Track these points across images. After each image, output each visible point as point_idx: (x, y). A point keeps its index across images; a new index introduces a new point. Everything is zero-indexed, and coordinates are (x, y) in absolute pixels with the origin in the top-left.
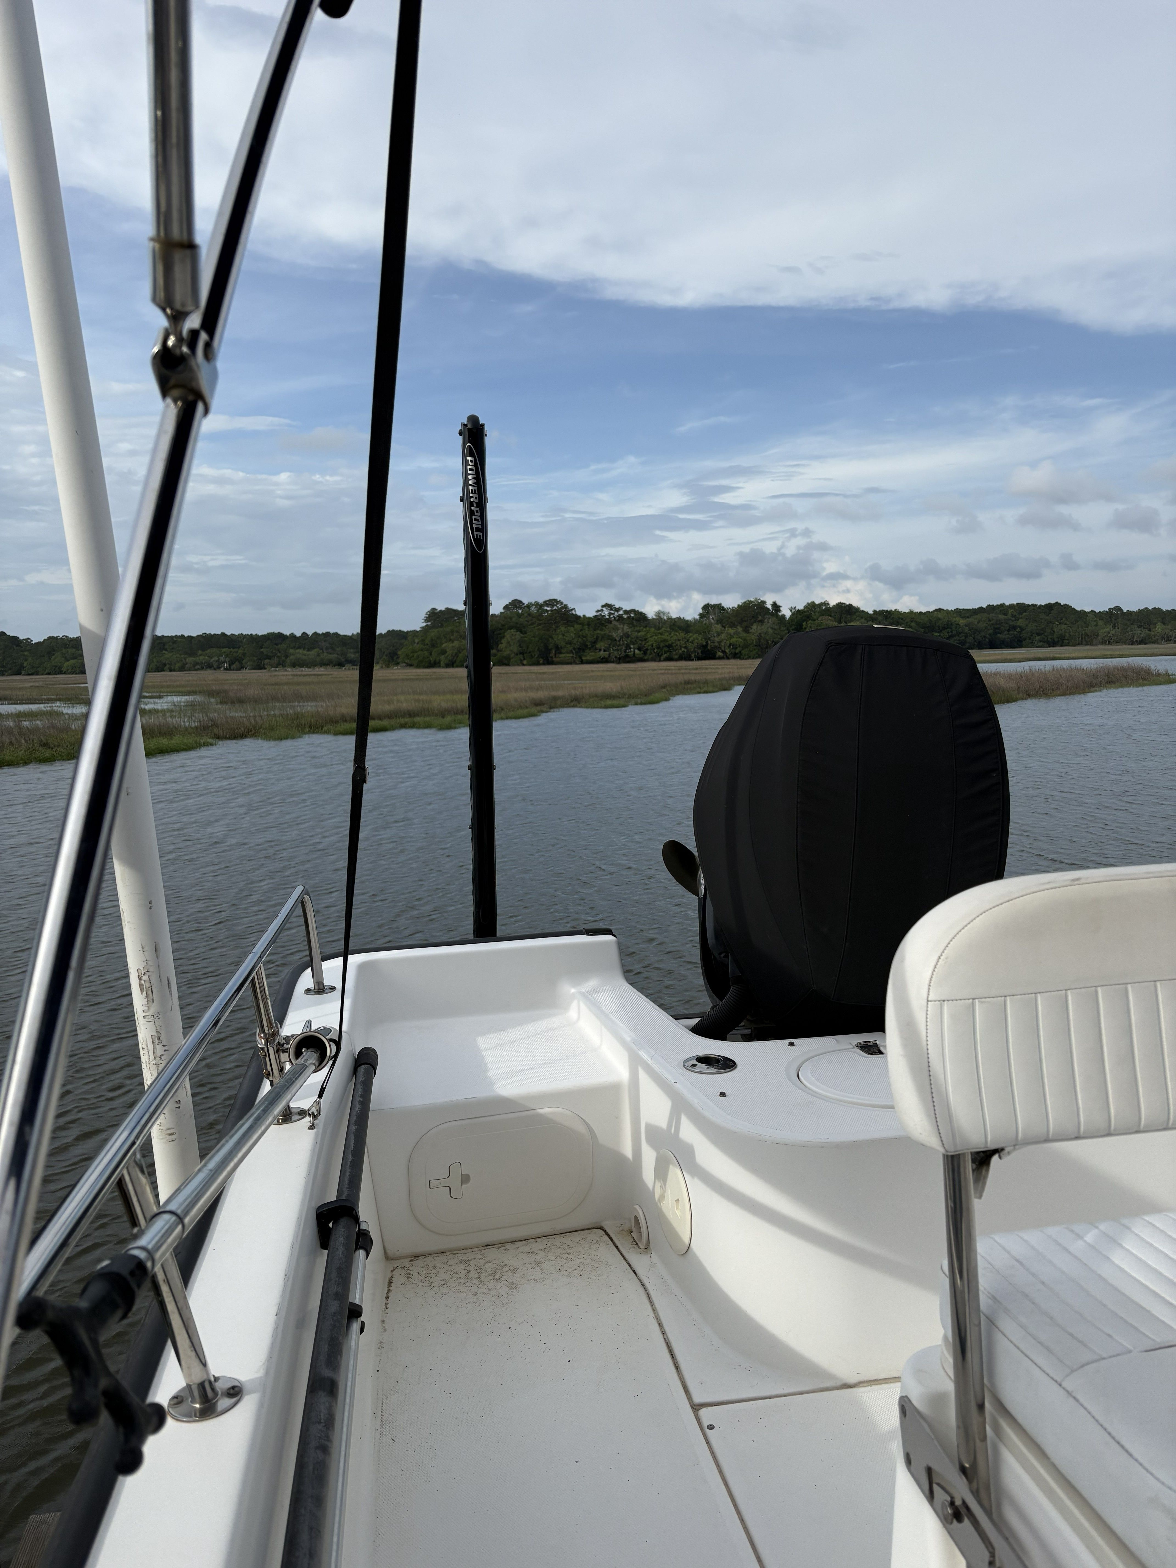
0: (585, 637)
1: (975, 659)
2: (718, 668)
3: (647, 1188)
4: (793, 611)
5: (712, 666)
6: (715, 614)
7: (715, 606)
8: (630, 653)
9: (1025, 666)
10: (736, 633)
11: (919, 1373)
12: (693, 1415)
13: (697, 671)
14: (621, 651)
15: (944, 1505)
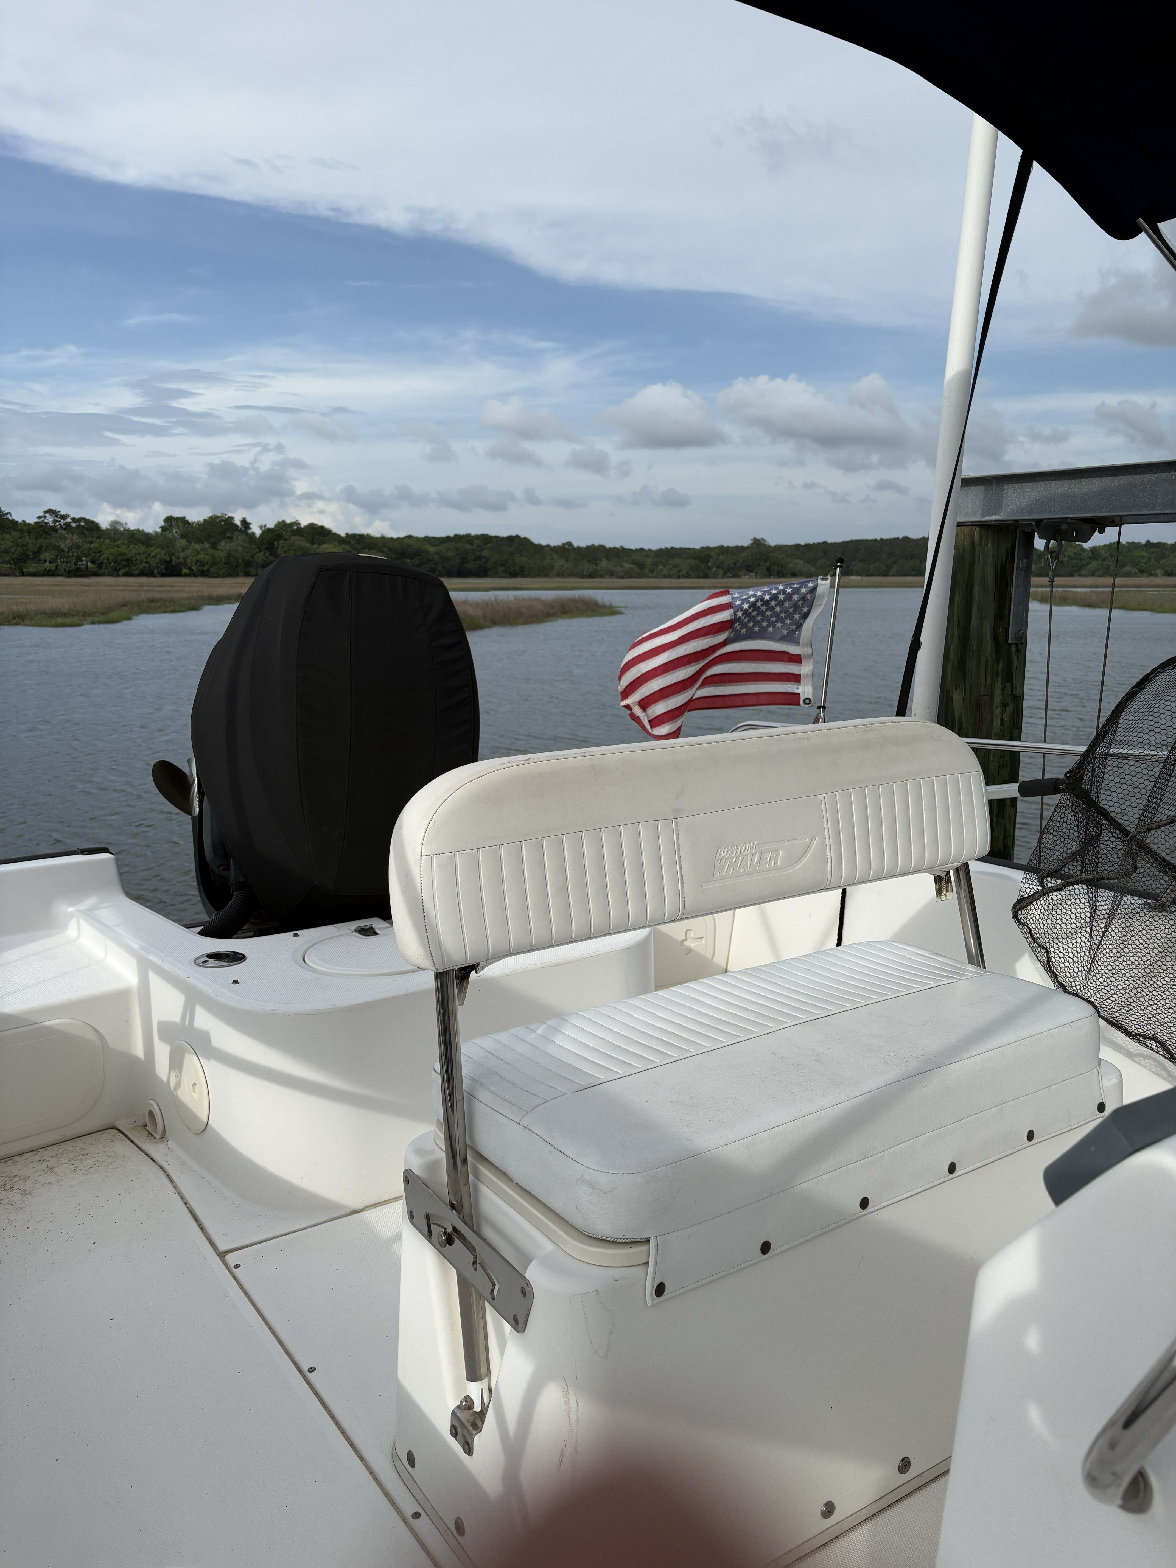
0: (26, 546)
1: (448, 587)
2: (185, 586)
3: (162, 1081)
4: (263, 528)
5: (179, 584)
6: (179, 528)
7: (177, 519)
8: (82, 567)
9: (491, 595)
10: (202, 549)
11: (419, 1152)
12: (220, 1262)
13: (162, 589)
14: (70, 564)
15: (440, 1237)
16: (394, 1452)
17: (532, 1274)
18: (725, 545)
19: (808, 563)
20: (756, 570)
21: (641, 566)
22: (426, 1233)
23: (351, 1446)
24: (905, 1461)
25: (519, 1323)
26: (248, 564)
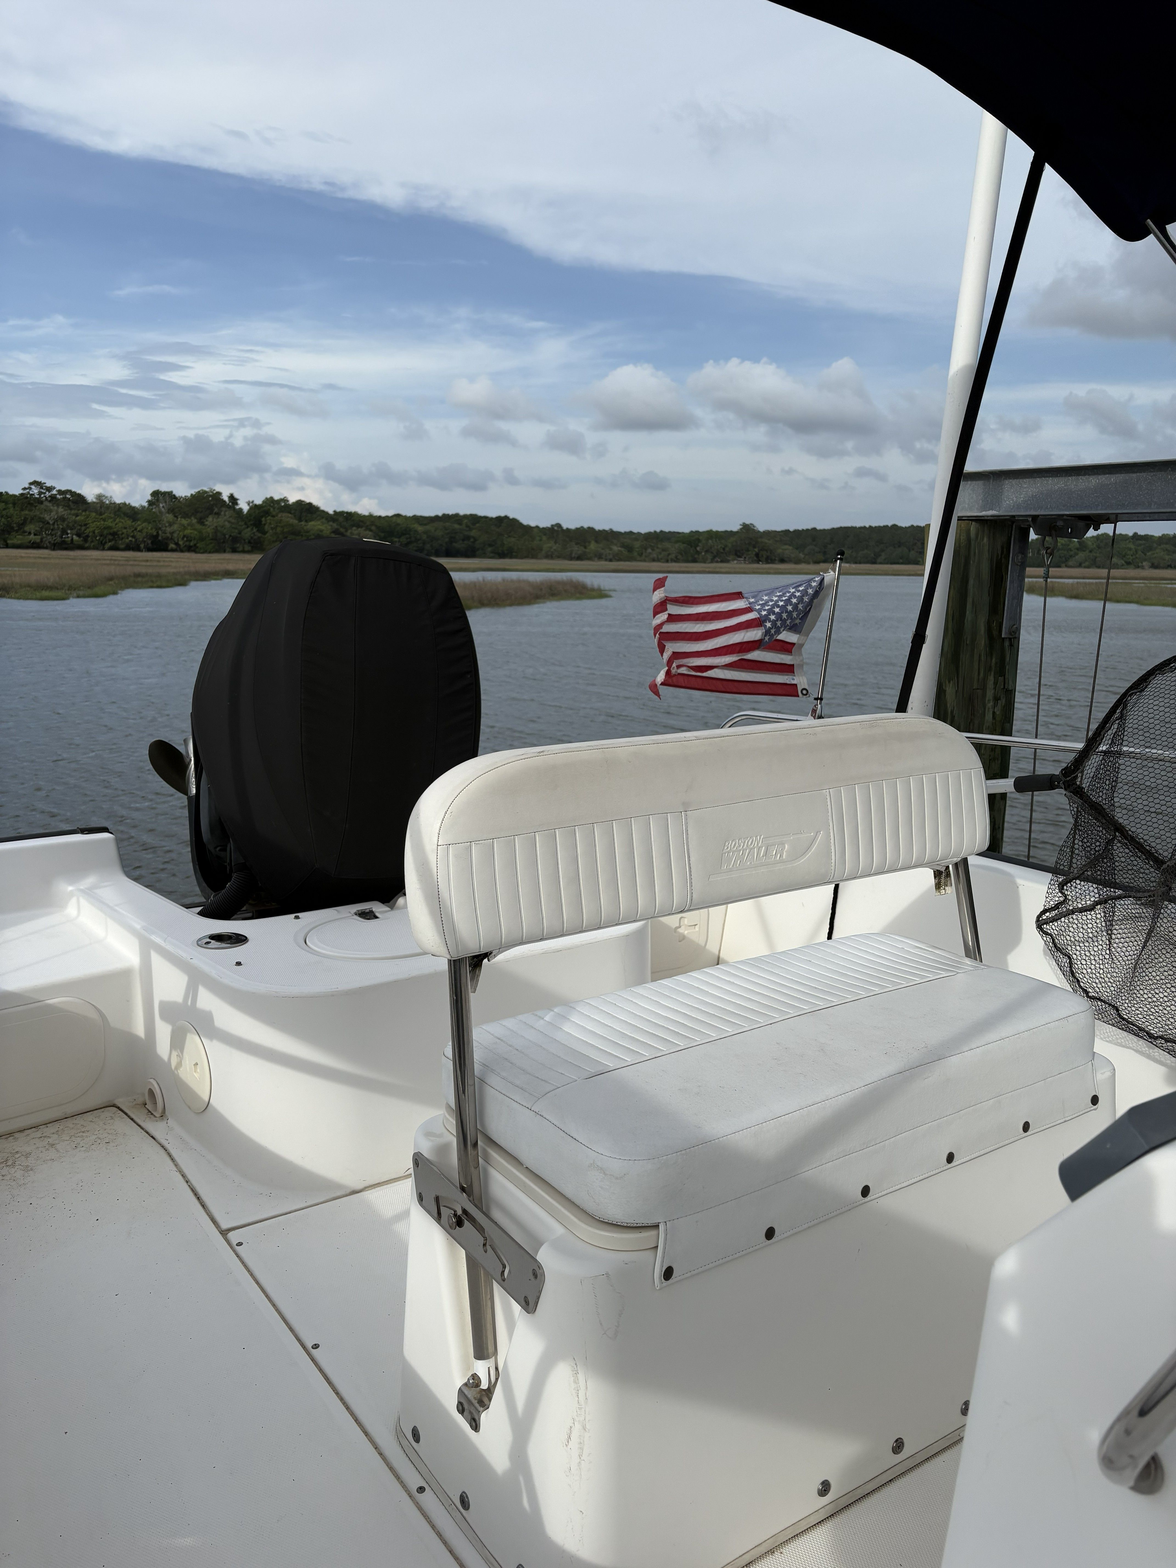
0: (11, 517)
1: (446, 568)
2: (172, 561)
3: (162, 1060)
4: (251, 504)
5: (164, 559)
6: (166, 502)
7: (165, 493)
8: (66, 539)
9: (479, 576)
10: (189, 524)
11: (428, 1134)
12: (223, 1239)
13: (148, 564)
14: (55, 536)
15: (450, 1219)
16: (398, 1428)
17: (544, 1256)
18: (714, 529)
19: (797, 549)
20: (745, 556)
21: (630, 549)
22: (436, 1215)
23: (355, 1421)
24: (898, 1442)
25: (529, 1304)
26: (235, 540)
